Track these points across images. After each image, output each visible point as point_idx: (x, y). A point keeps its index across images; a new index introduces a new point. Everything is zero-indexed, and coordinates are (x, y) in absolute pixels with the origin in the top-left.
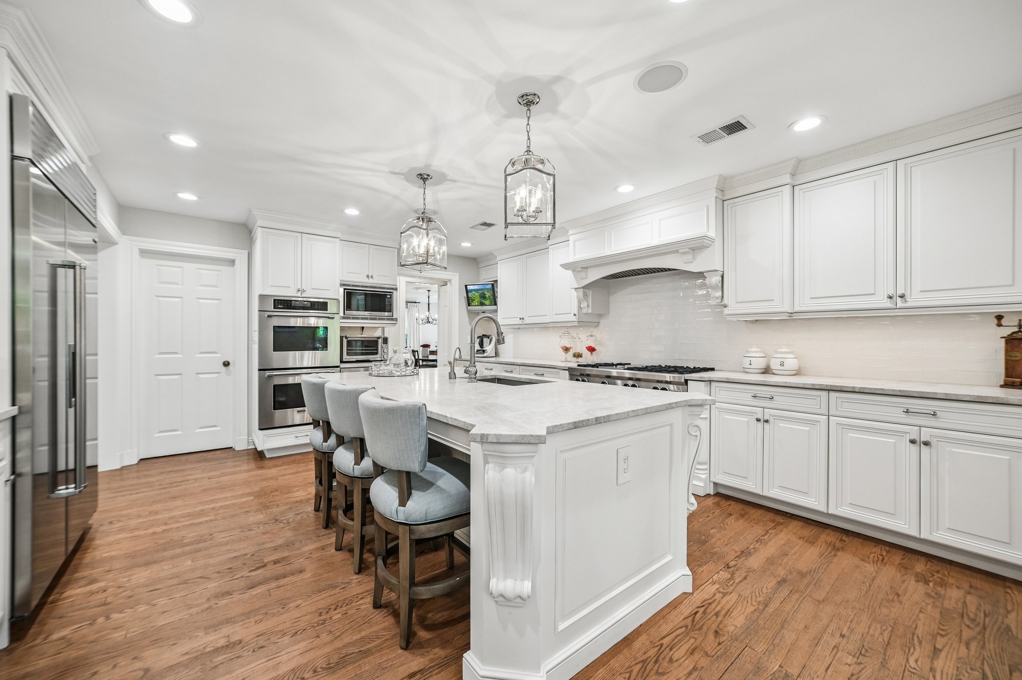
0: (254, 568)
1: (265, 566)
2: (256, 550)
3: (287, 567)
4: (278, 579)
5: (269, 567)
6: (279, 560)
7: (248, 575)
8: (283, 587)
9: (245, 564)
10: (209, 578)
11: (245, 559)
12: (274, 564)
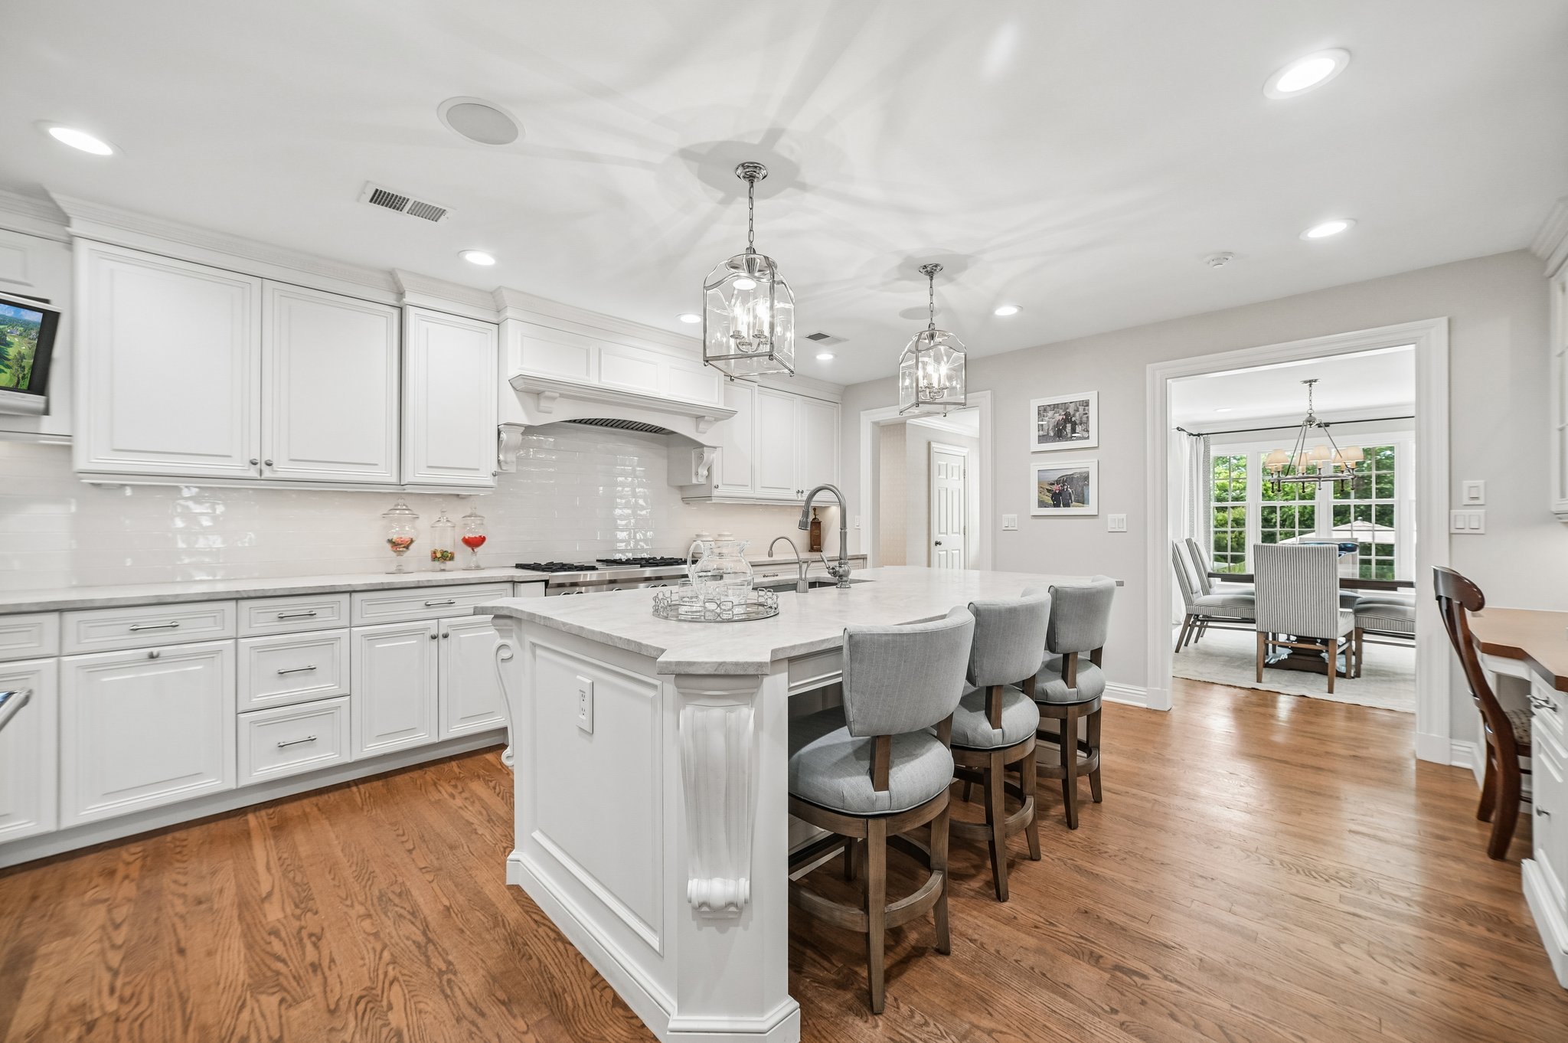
0: (1136, 978)
1: (1117, 968)
2: (1097, 1019)
3: (1091, 937)
4: (1123, 929)
5: (1111, 958)
6: (1086, 958)
7: (1155, 973)
8: (1128, 912)
9: (1143, 1003)
10: (1221, 1027)
11: (1133, 1015)
12: (1101, 957)
